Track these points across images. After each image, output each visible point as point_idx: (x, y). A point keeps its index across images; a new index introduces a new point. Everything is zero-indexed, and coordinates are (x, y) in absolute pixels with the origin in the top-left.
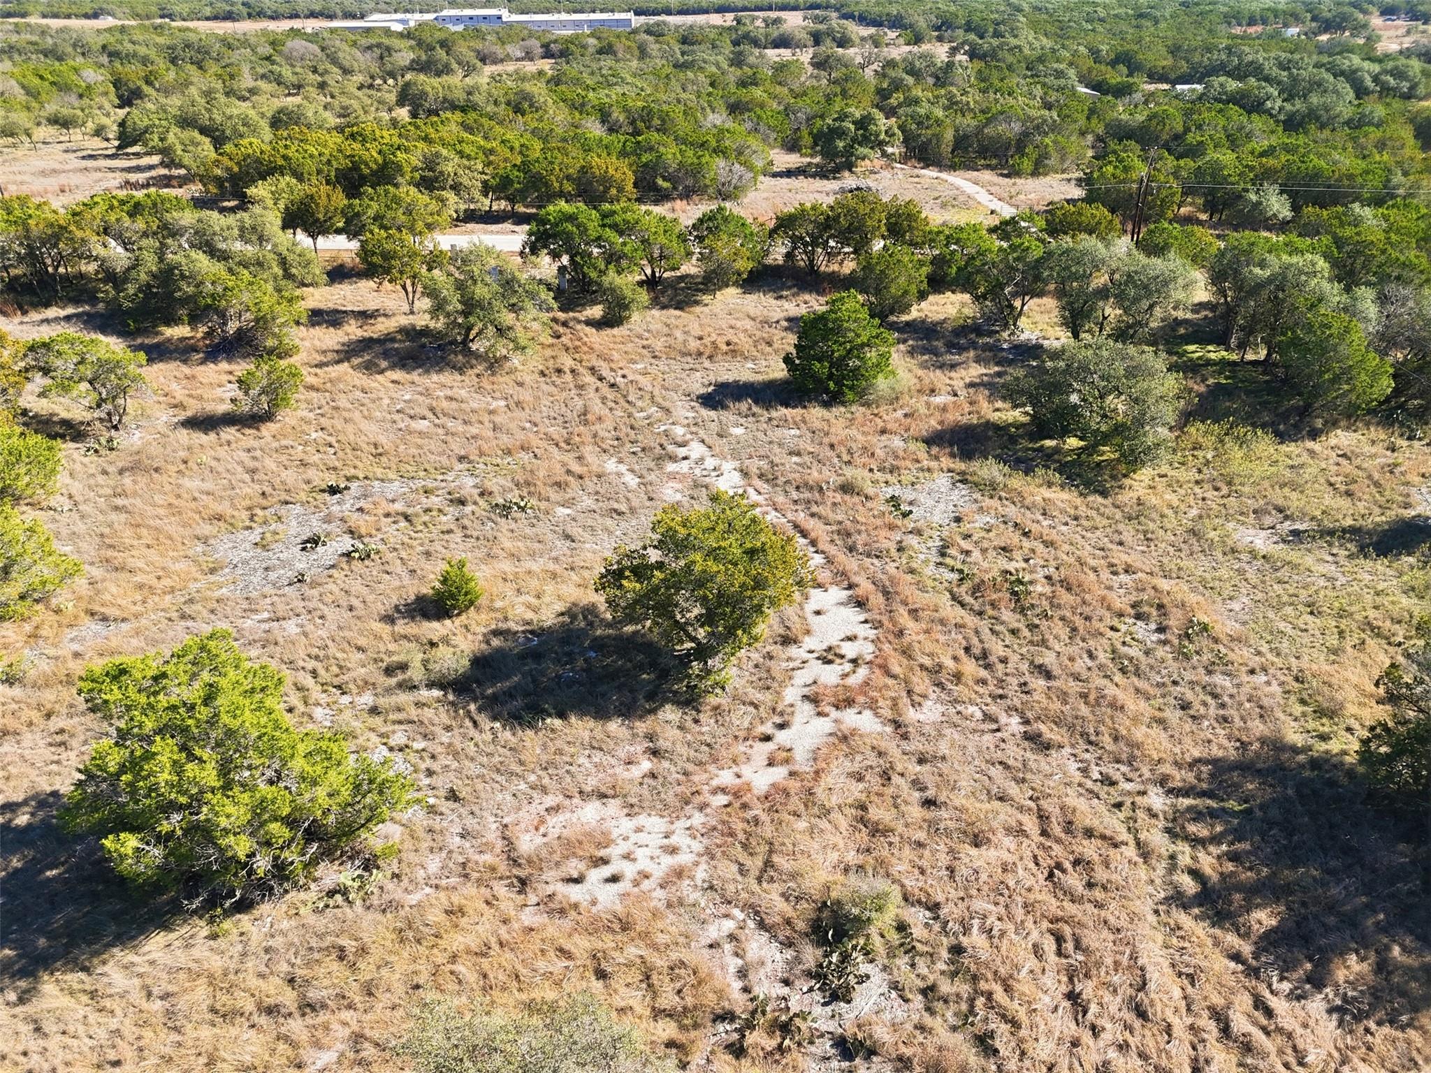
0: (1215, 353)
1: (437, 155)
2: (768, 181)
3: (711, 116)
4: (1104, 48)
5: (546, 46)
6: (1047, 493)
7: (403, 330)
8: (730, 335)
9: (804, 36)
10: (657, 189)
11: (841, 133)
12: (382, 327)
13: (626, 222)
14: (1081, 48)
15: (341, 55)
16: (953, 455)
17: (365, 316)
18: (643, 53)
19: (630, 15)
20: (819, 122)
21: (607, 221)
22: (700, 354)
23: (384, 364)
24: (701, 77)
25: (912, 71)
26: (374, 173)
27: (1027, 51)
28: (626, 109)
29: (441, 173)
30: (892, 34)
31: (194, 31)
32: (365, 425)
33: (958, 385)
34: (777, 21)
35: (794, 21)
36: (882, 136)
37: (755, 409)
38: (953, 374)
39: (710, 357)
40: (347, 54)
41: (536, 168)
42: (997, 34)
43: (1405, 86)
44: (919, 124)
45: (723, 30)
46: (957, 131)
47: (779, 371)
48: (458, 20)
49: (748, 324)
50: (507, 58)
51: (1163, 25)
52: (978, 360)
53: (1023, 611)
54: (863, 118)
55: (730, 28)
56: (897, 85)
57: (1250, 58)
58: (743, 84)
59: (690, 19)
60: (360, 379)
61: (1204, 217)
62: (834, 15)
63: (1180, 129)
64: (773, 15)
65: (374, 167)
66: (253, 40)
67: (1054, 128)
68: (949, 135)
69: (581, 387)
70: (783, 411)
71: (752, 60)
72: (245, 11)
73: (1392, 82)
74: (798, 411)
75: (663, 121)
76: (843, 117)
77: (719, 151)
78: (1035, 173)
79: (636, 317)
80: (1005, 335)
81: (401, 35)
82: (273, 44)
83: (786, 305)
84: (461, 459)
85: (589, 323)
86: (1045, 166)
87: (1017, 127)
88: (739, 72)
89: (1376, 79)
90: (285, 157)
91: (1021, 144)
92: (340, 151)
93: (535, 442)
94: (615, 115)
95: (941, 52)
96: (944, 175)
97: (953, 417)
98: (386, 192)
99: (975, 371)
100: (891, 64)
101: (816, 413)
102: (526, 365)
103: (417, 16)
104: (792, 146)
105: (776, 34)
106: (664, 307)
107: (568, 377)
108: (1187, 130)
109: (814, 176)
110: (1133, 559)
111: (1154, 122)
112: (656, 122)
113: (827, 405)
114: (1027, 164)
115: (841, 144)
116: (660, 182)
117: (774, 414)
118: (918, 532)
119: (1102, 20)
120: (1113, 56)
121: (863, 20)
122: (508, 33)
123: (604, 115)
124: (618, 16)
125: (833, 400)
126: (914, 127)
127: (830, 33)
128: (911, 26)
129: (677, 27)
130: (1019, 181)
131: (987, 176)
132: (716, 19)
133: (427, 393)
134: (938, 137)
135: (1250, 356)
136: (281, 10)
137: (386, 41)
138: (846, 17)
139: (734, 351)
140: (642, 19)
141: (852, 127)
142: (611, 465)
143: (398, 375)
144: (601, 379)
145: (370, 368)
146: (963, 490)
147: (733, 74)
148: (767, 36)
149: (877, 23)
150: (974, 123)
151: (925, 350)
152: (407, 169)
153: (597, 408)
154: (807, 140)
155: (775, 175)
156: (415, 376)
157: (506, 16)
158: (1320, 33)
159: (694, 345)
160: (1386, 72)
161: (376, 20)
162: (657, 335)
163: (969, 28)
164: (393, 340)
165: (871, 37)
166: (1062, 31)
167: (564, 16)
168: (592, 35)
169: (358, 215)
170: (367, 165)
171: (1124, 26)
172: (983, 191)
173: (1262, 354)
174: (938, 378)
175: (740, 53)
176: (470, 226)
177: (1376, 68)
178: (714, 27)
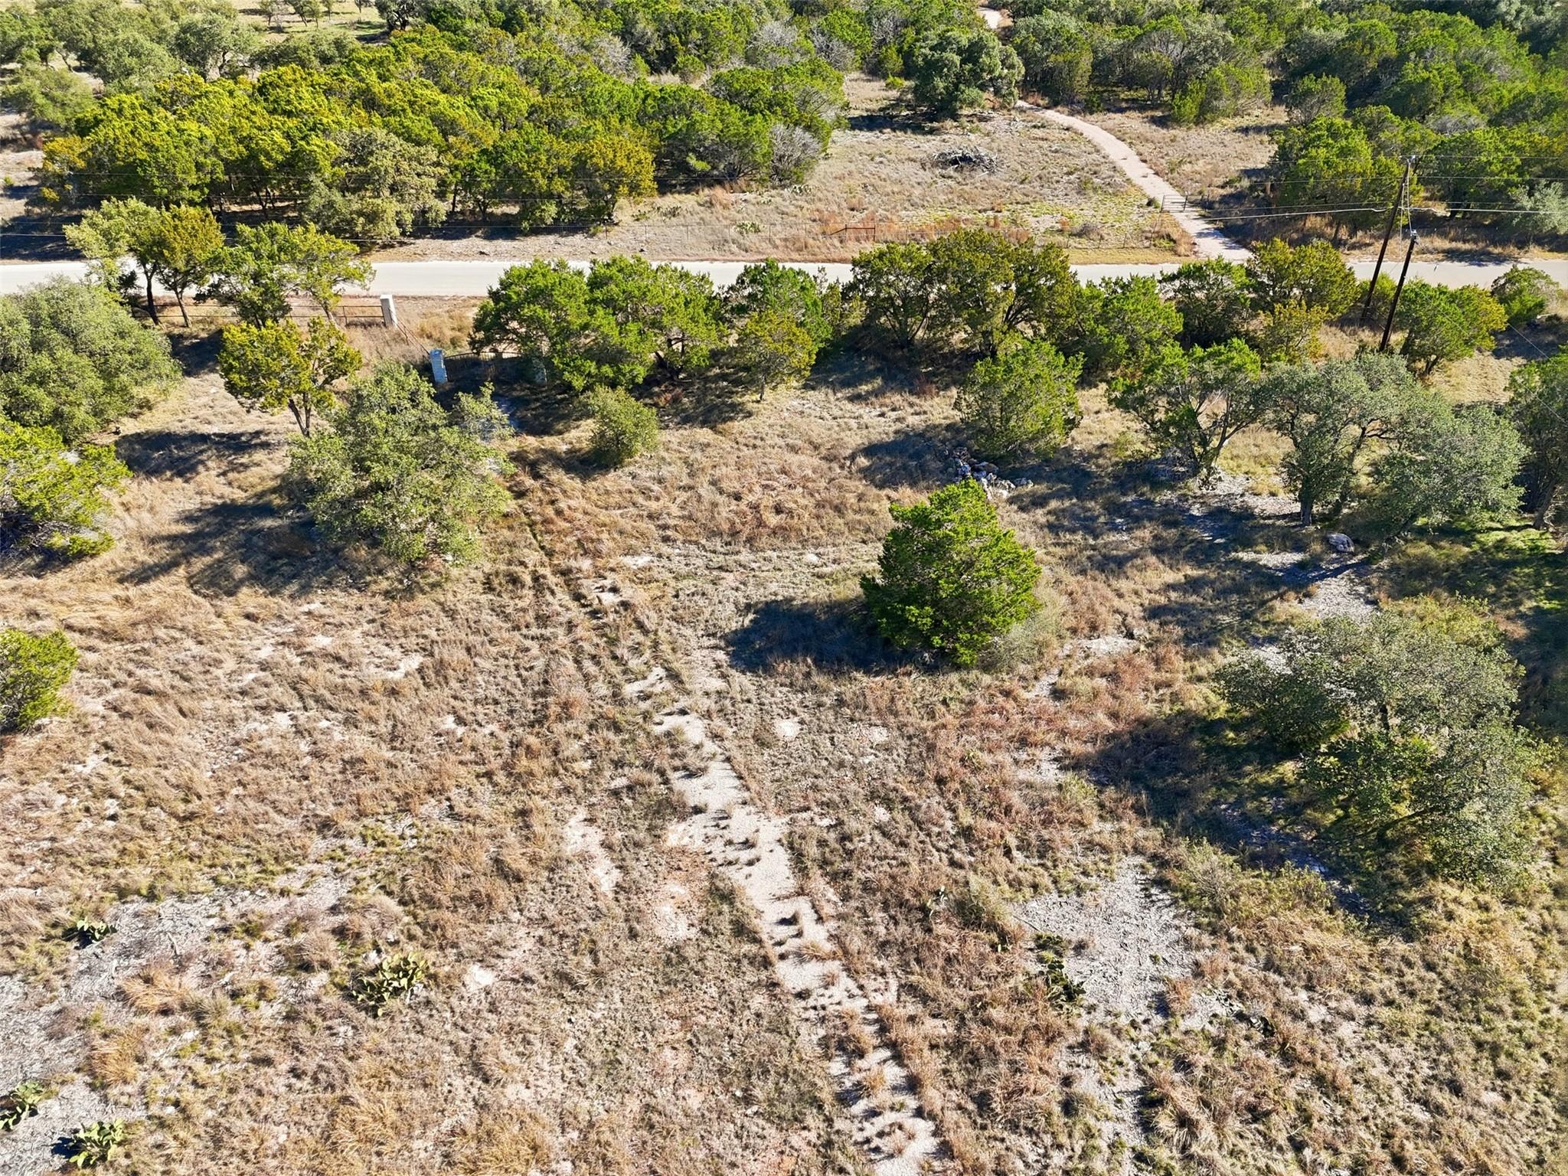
1: (370, 139)
2: (842, 139)
8: (781, 490)
10: (688, 170)
11: (942, 67)
16: (1139, 809)
20: (911, 34)
21: (598, 294)
22: (735, 532)
23: (240, 570)
26: (280, 166)
29: (376, 169)
33: (1132, 608)
36: (996, 66)
37: (818, 679)
38: (1124, 585)
39: (750, 540)
44: (1045, 41)
46: (1095, 54)
49: (809, 463)
52: (1158, 549)
54: (971, 43)
60: (200, 611)
61: (1441, 210)
65: (280, 158)
67: (1227, 52)
68: (1086, 62)
70: (860, 682)
74: (883, 687)
75: (705, 33)
76: (943, 44)
77: (775, 104)
78: (1200, 120)
79: (641, 448)
80: (1194, 484)
83: (868, 413)
86: (1216, 109)
87: (1176, 50)
90: (150, 147)
91: (1179, 78)
92: (233, 130)
94: (640, 26)
96: (1076, 122)
97: (1131, 700)
98: (272, 234)
99: (1156, 577)
101: (911, 691)
104: (874, 67)
106: (687, 420)
108: (1403, 58)
109: (904, 127)
111: (1358, 44)
112: (695, 36)
113: (929, 669)
114: (1190, 107)
115: (940, 84)
116: (692, 161)
117: (849, 690)
118: (1096, 1047)
125: (944, 662)
126: (1038, 47)
130: (1178, 132)
131: (1134, 122)
134: (1072, 65)
139: (786, 528)
141: (957, 59)
142: (574, 832)
143: (250, 598)
144: (578, 597)
145: (217, 580)
150: (1118, 41)
151: (1075, 522)
152: (324, 163)
153: (565, 675)
154: (895, 61)
155: (853, 126)
156: (281, 603)
159: (726, 511)
162: (671, 487)
164: (268, 511)
170: (269, 157)
172: (1131, 154)
174: (1100, 593)
176: (422, 243)
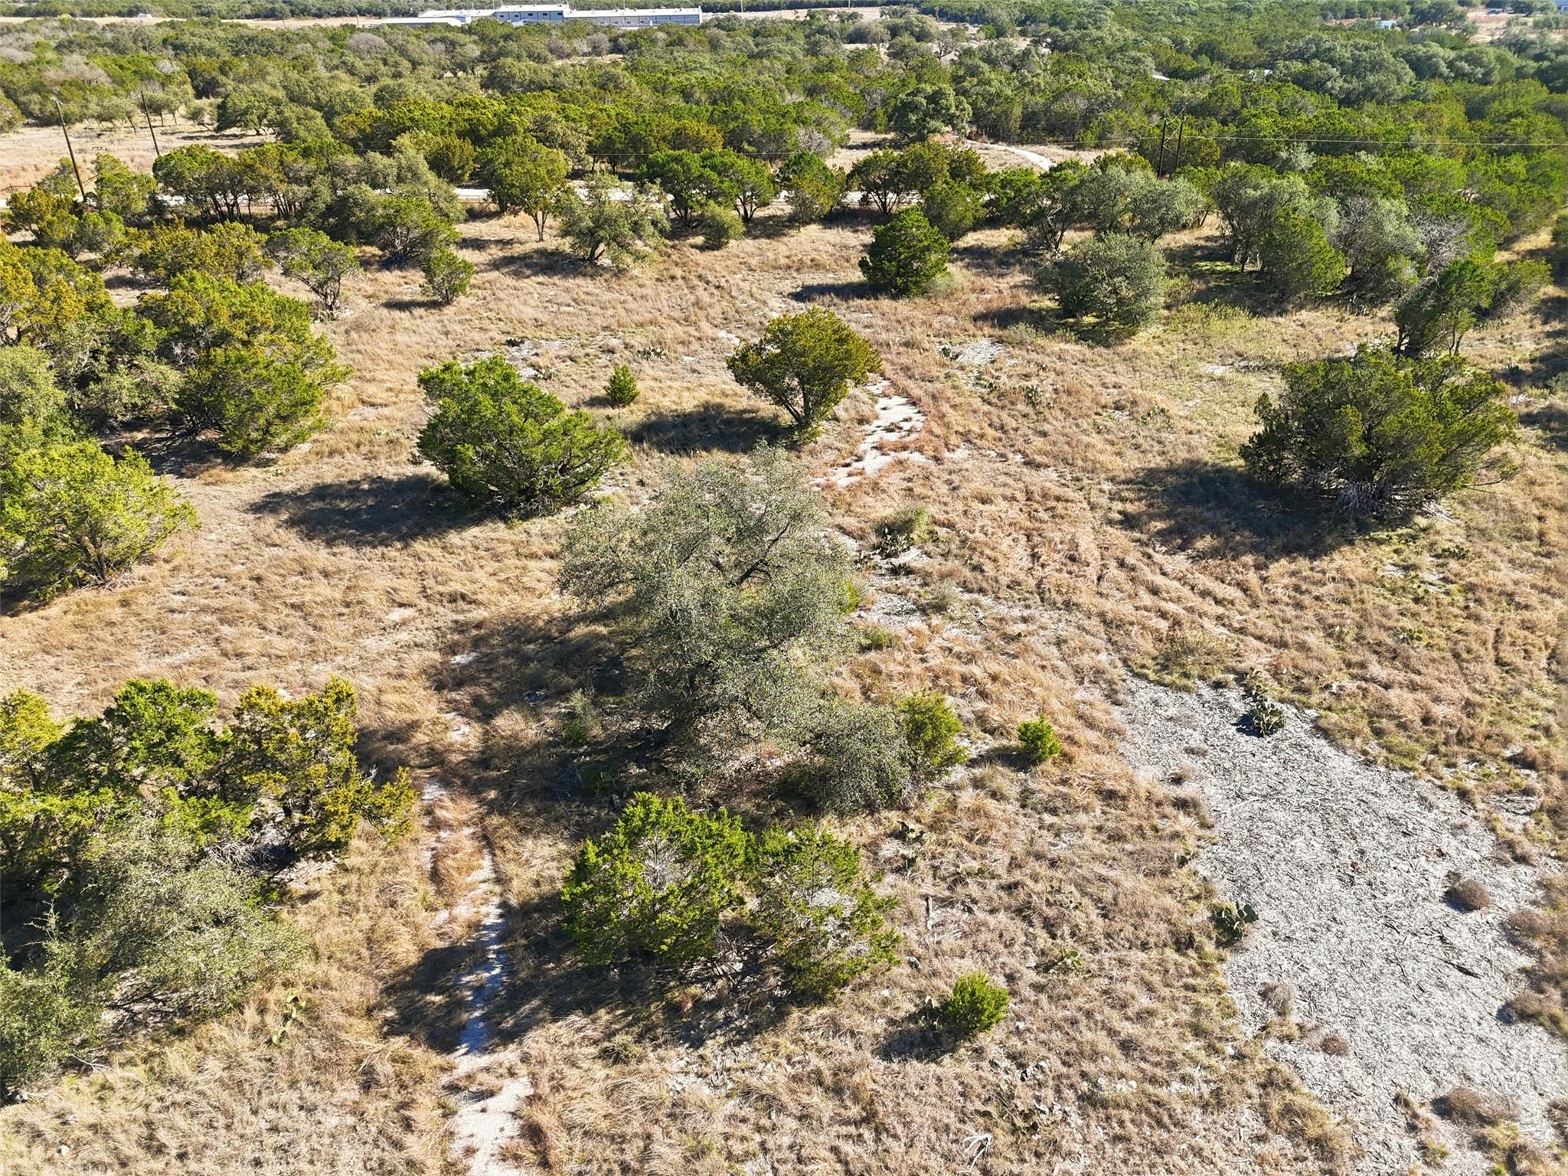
0: (1221, 266)
1: (547, 118)
2: (844, 151)
3: (788, 97)
4: (1188, 39)
5: (614, 40)
6: (1063, 346)
7: (537, 251)
8: (814, 255)
9: (881, 29)
11: (914, 108)
12: (517, 250)
13: (724, 164)
14: (1165, 40)
15: (410, 47)
16: (993, 326)
17: (503, 243)
18: (714, 45)
19: (698, 11)
20: (893, 102)
21: (707, 163)
22: (789, 267)
23: (528, 272)
24: (777, 65)
25: (990, 60)
26: (490, 134)
27: (1109, 42)
28: (707, 89)
29: (552, 133)
30: (972, 30)
31: (244, 26)
32: (523, 308)
33: (1004, 286)
34: (853, 16)
35: (870, 16)
36: (953, 110)
37: (836, 301)
38: (1000, 280)
39: (798, 270)
40: (415, 47)
41: (635, 129)
42: (1081, 26)
43: (1479, 72)
44: (989, 101)
45: (797, 25)
46: (1025, 107)
47: (857, 276)
48: (518, 16)
49: (830, 249)
50: (575, 52)
51: (1255, 18)
52: (1022, 271)
53: (1034, 405)
54: (936, 93)
55: (803, 23)
56: (973, 72)
57: (1328, 45)
58: (818, 70)
59: (761, 15)
60: (510, 281)
62: (914, 10)
63: (1237, 104)
64: (849, 10)
65: (491, 128)
66: (312, 35)
67: (1118, 104)
68: (1017, 111)
69: (693, 288)
70: (858, 302)
71: (827, 49)
72: (287, 8)
73: (1466, 67)
74: (872, 303)
76: (916, 93)
77: (800, 121)
78: (1099, 146)
79: (732, 242)
80: (1048, 255)
81: (462, 30)
82: (332, 38)
84: (605, 328)
85: (693, 246)
86: (1109, 140)
87: (1082, 104)
88: (815, 61)
89: (1451, 65)
91: (1085, 119)
93: (661, 319)
95: (1021, 44)
96: (1012, 149)
97: (995, 305)
99: (1019, 278)
100: (968, 52)
101: (885, 303)
102: (642, 273)
103: (474, 13)
104: (867, 125)
105: (851, 28)
106: (755, 238)
107: (680, 282)
108: (1244, 105)
110: (1120, 380)
111: (1215, 99)
113: (895, 297)
114: (1091, 138)
115: (913, 118)
116: (746, 146)
117: (852, 303)
118: (962, 368)
119: (1193, 13)
120: (1196, 46)
121: (943, 15)
122: (574, 29)
123: (686, 94)
124: (685, 12)
125: (900, 293)
126: (984, 104)
127: (908, 27)
128: (993, 20)
129: (748, 22)
131: (1053, 149)
132: (788, 15)
133: (567, 290)
134: (1007, 113)
135: (1248, 268)
136: (326, 8)
137: (450, 35)
138: (925, 12)
139: (816, 265)
140: (710, 16)
141: (924, 102)
142: (722, 334)
143: (541, 279)
144: (708, 283)
145: (517, 274)
146: (1000, 347)
147: (808, 63)
148: (842, 30)
149: (958, 18)
150: (1041, 101)
151: (979, 266)
152: (521, 130)
153: (706, 298)
154: (881, 119)
155: (851, 148)
156: (555, 280)
157: (568, 12)
158: (1416, 25)
159: (783, 261)
160: (1461, 58)
161: (429, 16)
162: (752, 255)
163: (1054, 21)
164: (531, 257)
165: (951, 31)
166: (1149, 23)
167: (628, 12)
168: (660, 29)
169: (491, 161)
170: (484, 127)
171: (1215, 19)
172: (1047, 160)
173: (1258, 266)
174: (988, 282)
175: (816, 43)
177: (1452, 55)
178: (787, 21)
